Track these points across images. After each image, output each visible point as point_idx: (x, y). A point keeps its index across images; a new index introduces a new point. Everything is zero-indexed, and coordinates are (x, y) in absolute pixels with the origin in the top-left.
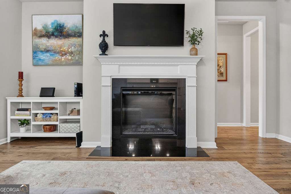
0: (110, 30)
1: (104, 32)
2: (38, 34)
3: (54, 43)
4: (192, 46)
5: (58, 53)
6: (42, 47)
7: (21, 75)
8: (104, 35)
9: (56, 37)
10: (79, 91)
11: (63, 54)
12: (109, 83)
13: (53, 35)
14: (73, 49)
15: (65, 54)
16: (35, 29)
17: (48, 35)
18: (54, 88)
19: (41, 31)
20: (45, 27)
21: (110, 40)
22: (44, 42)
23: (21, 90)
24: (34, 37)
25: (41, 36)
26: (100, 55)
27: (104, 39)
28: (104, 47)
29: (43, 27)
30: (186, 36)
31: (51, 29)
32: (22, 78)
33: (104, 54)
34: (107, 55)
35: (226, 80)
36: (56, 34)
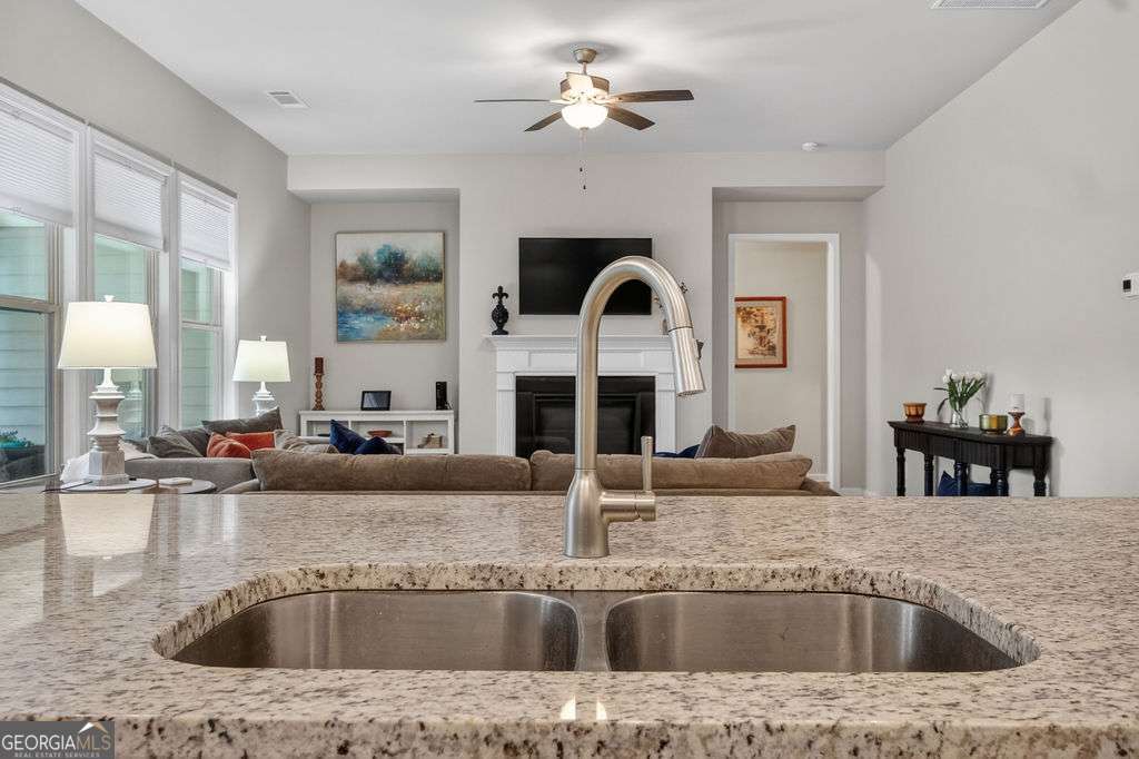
0: (511, 282)
1: (500, 288)
2: (346, 274)
3: (383, 293)
5: (392, 315)
6: (357, 303)
7: (319, 363)
8: (501, 294)
9: (388, 280)
10: (442, 398)
11: (404, 316)
12: (512, 386)
13: (380, 275)
14: (423, 307)
15: (407, 318)
16: (343, 265)
17: (369, 276)
18: (390, 392)
19: (354, 269)
20: (363, 259)
21: (512, 304)
22: (362, 292)
23: (319, 396)
24: (339, 281)
25: (355, 279)
26: (494, 333)
27: (500, 302)
28: (500, 316)
29: (360, 260)
31: (376, 264)
32: (322, 372)
33: (500, 331)
34: (506, 333)
35: (784, 365)
36: (386, 274)
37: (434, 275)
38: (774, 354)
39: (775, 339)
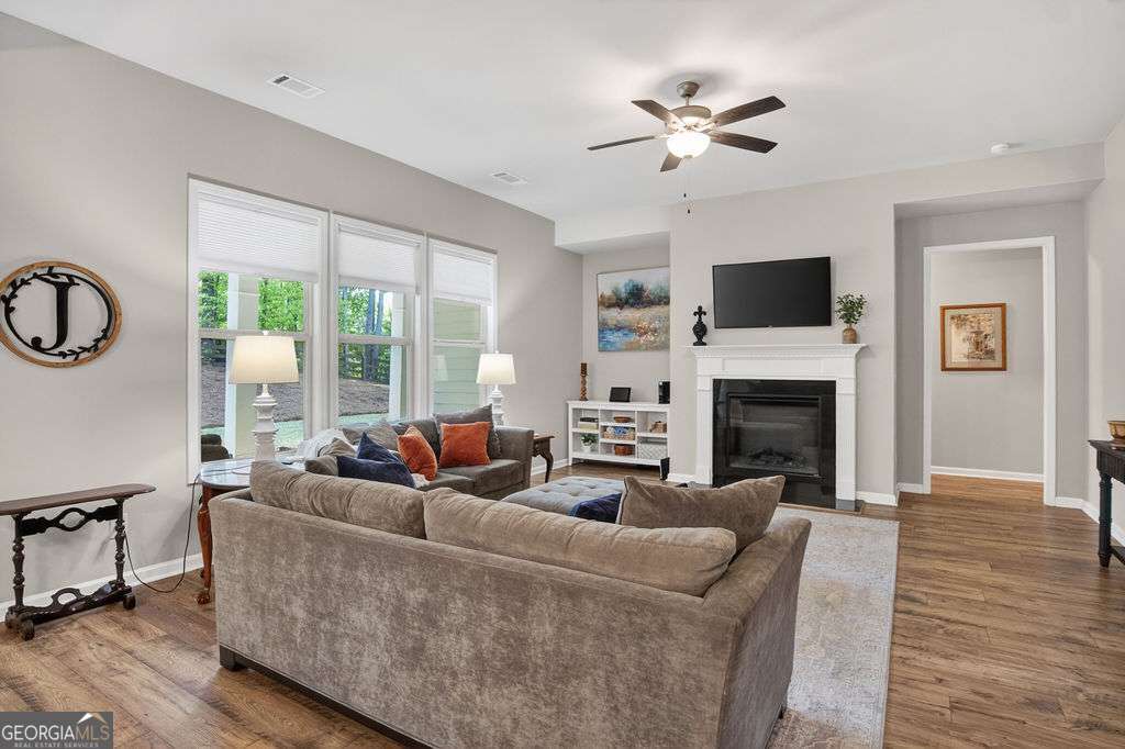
0: (708, 302)
1: (700, 308)
2: (605, 303)
3: (629, 315)
4: (846, 326)
5: (634, 331)
6: (612, 323)
7: (584, 367)
8: (700, 312)
9: (632, 306)
10: (665, 393)
11: (643, 332)
12: (709, 386)
13: (627, 302)
14: (656, 324)
15: (646, 333)
16: (602, 296)
17: (620, 303)
18: (629, 389)
19: (609, 299)
20: (616, 292)
21: (709, 320)
22: (614, 315)
23: (584, 390)
24: (600, 308)
25: (610, 306)
26: (695, 344)
27: (700, 319)
28: (700, 331)
29: (613, 292)
30: (836, 307)
31: (624, 294)
32: (585, 373)
33: (700, 343)
34: (705, 344)
35: (1004, 368)
36: (631, 301)
37: (664, 300)
38: (993, 358)
39: (993, 344)
